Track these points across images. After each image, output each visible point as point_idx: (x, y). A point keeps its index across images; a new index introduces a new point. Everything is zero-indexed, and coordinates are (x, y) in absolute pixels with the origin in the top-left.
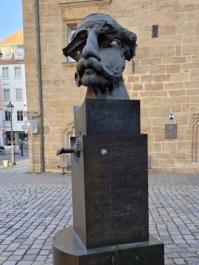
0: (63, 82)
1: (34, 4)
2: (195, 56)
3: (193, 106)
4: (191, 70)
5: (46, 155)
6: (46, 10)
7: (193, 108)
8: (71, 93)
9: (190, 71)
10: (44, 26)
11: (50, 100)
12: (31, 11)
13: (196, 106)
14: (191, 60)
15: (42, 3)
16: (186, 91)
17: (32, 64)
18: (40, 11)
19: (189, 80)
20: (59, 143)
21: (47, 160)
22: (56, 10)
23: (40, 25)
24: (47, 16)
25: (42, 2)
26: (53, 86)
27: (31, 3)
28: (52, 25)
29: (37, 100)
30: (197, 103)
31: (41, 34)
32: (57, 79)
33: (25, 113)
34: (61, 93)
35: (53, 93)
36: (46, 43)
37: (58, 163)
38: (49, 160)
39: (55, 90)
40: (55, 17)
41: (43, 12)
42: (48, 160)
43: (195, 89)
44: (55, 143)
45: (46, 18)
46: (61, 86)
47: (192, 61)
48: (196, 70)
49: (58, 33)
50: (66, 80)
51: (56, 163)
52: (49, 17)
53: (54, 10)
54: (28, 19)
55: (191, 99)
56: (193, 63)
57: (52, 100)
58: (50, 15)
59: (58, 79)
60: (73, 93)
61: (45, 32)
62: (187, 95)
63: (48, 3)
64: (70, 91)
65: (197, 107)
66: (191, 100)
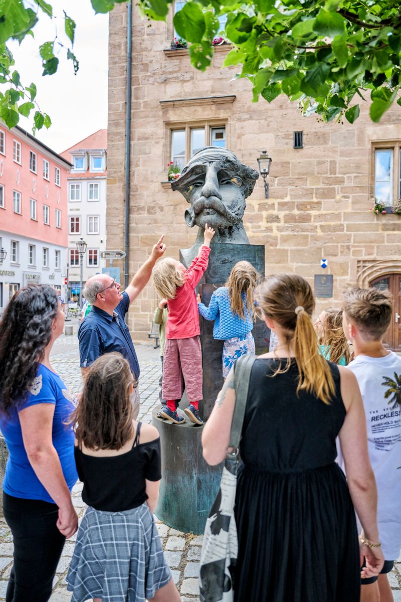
0: (162, 209)
1: (124, 102)
2: (358, 176)
3: (357, 249)
4: (353, 196)
5: (131, 317)
6: (142, 109)
7: (357, 251)
8: (172, 225)
9: (351, 197)
10: (137, 131)
11: (141, 235)
12: (119, 111)
13: (360, 249)
14: (352, 182)
15: (136, 101)
16: (345, 226)
17: (117, 184)
18: (132, 111)
19: (349, 210)
20: (152, 300)
21: (133, 326)
22: (155, 109)
23: (132, 130)
24: (141, 118)
25: (137, 99)
26: (146, 215)
27: (121, 101)
28: (149, 130)
29: (122, 235)
30: (362, 244)
31: (132, 143)
32: (152, 205)
33: (104, 254)
34: (159, 225)
35: (145, 225)
36: (138, 155)
37: (149, 330)
38: (136, 324)
39: (148, 222)
40: (153, 119)
41: (136, 112)
42: (135, 326)
43: (359, 224)
44: (146, 299)
45: (141, 120)
46: (158, 215)
47: (354, 182)
48: (359, 196)
49: (157, 140)
50: (166, 206)
51: (146, 330)
52: (145, 119)
53: (152, 110)
54: (116, 121)
55: (352, 238)
56: (355, 185)
57: (144, 236)
58: (146, 117)
59: (154, 205)
60: (175, 225)
61: (139, 139)
62: (347, 231)
63: (145, 100)
64: (172, 223)
65: (362, 250)
66: (354, 240)
